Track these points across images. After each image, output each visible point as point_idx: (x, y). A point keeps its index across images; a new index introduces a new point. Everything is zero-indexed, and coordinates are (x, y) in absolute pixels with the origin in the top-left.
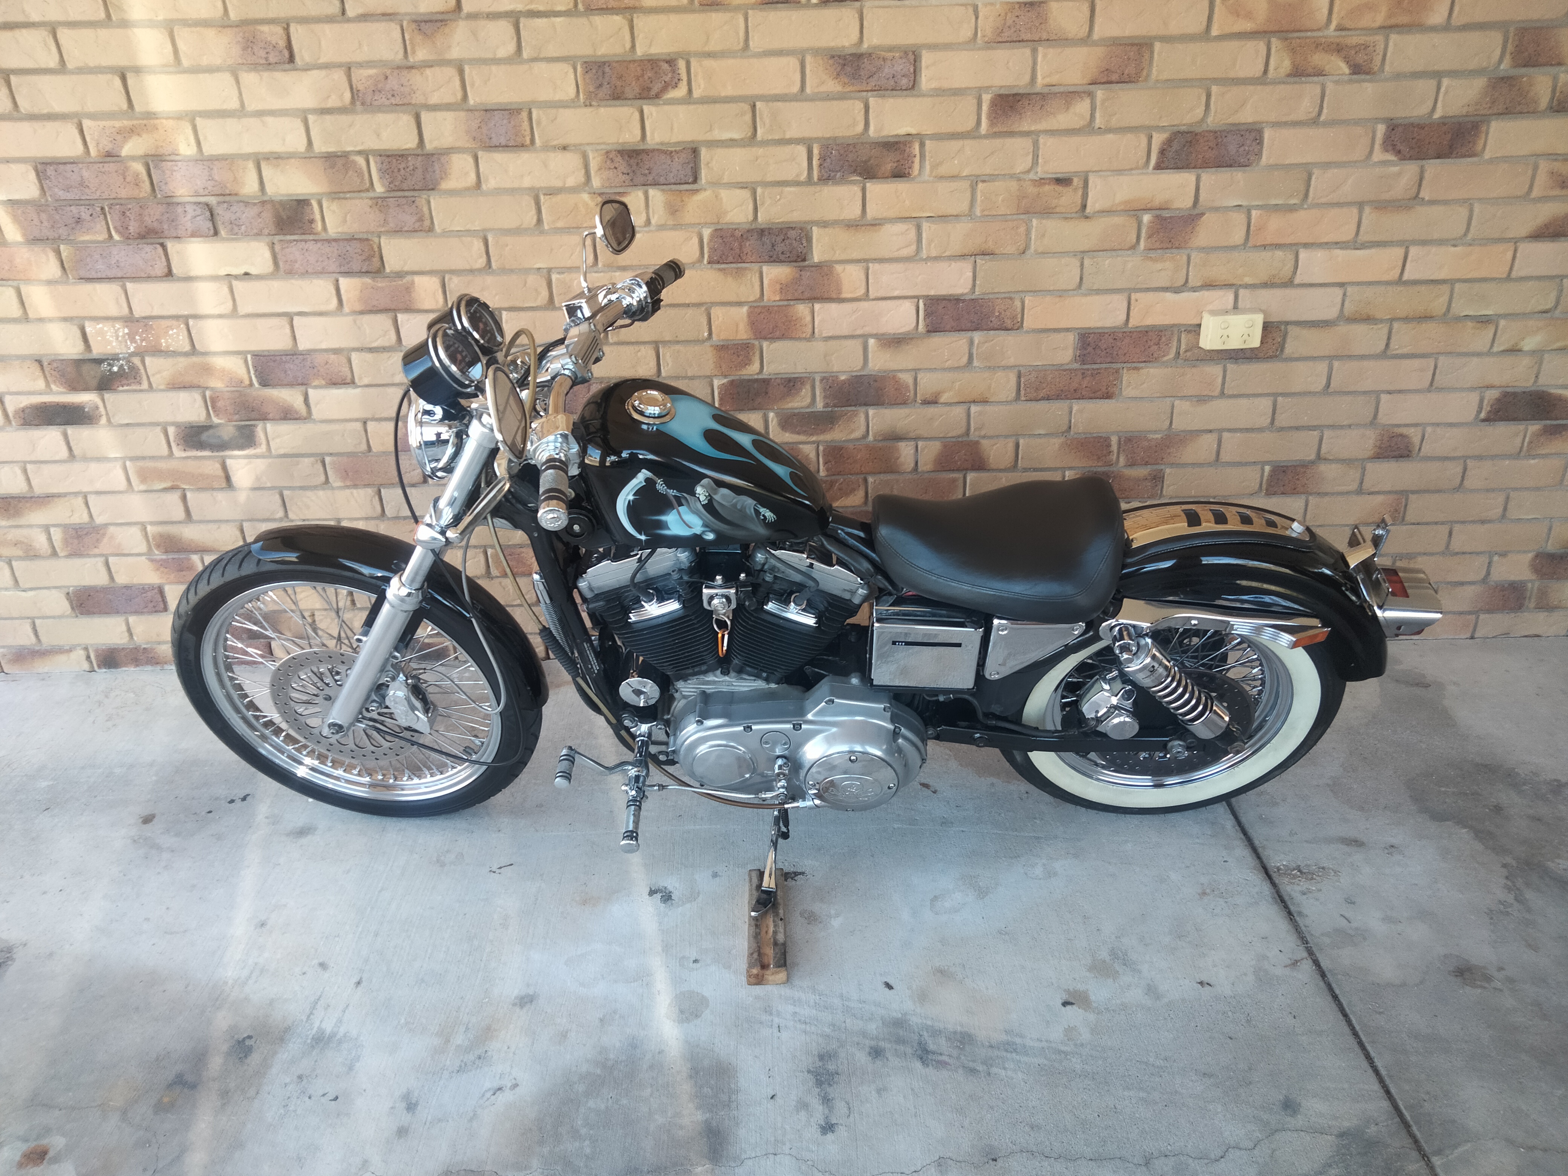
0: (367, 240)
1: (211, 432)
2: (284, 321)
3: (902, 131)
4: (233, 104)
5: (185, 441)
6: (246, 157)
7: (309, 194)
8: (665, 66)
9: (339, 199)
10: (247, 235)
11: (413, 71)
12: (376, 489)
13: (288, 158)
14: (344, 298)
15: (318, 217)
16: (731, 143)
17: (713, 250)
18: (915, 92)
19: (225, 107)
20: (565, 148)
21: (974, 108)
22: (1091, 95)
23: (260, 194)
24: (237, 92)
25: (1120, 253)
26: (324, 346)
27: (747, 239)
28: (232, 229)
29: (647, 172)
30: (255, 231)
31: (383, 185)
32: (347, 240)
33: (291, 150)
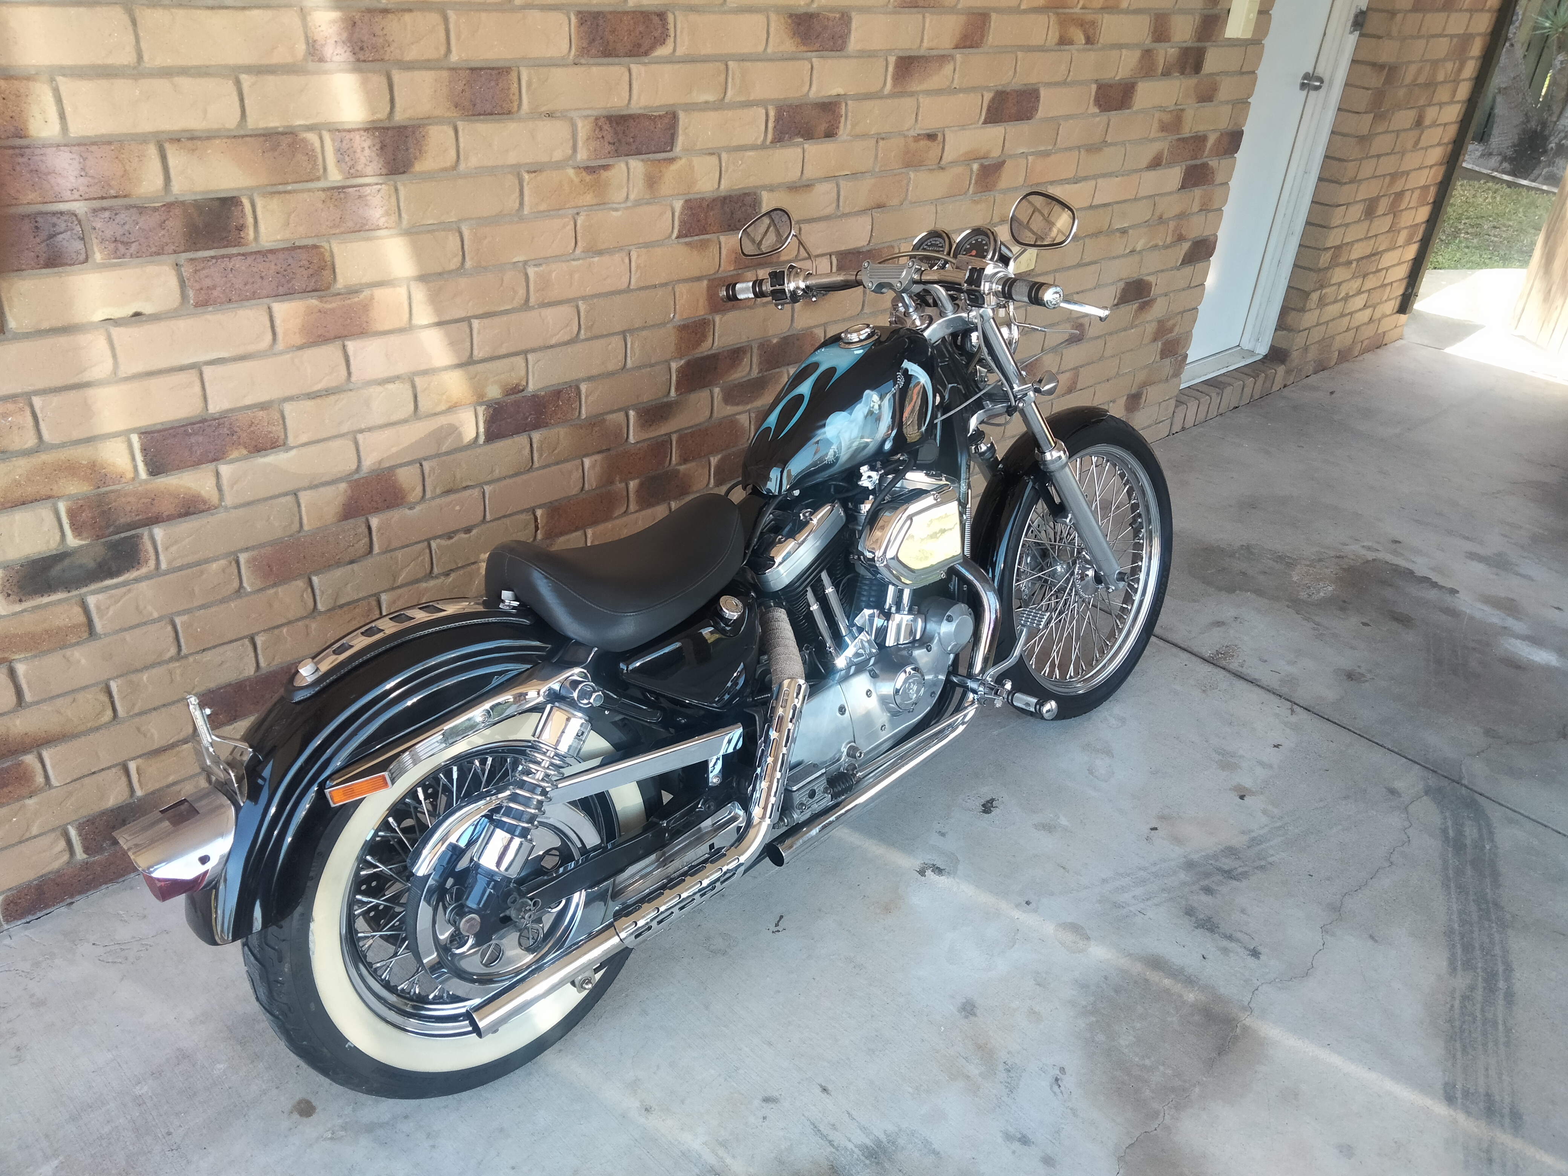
0: (315, 247)
1: (67, 562)
2: (193, 375)
3: (834, 92)
4: (125, 57)
5: (20, 587)
6: (143, 139)
7: (239, 189)
8: (656, 20)
9: (280, 193)
10: (138, 255)
11: (390, 16)
12: (306, 580)
13: (208, 138)
14: (279, 330)
15: (250, 220)
16: (706, 107)
17: (683, 223)
18: (843, 53)
19: (110, 61)
20: (550, 115)
21: (883, 70)
22: (953, 58)
23: (163, 193)
24: (132, 38)
25: (958, 198)
26: (248, 401)
27: (712, 209)
28: (116, 250)
29: (632, 140)
30: (154, 249)
31: (341, 171)
32: (287, 249)
33: (215, 126)
